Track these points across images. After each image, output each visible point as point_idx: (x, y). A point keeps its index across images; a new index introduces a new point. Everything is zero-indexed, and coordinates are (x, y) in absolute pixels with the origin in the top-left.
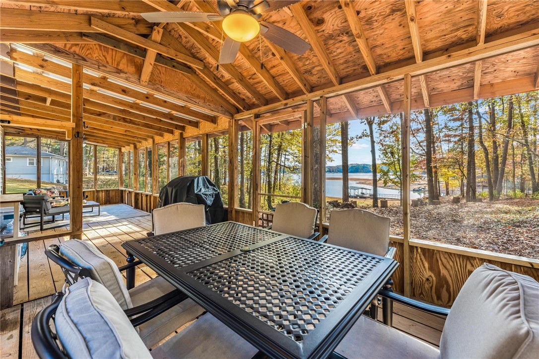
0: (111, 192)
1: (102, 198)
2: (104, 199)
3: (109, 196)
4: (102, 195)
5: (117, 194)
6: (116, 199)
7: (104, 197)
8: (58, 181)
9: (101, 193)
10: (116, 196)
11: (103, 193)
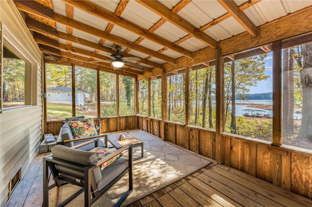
0: (129, 118)
1: (123, 124)
2: (124, 125)
3: (128, 122)
4: (123, 121)
5: (134, 120)
6: (133, 125)
7: (124, 123)
8: (81, 105)
9: (122, 119)
10: (133, 122)
11: (124, 120)
